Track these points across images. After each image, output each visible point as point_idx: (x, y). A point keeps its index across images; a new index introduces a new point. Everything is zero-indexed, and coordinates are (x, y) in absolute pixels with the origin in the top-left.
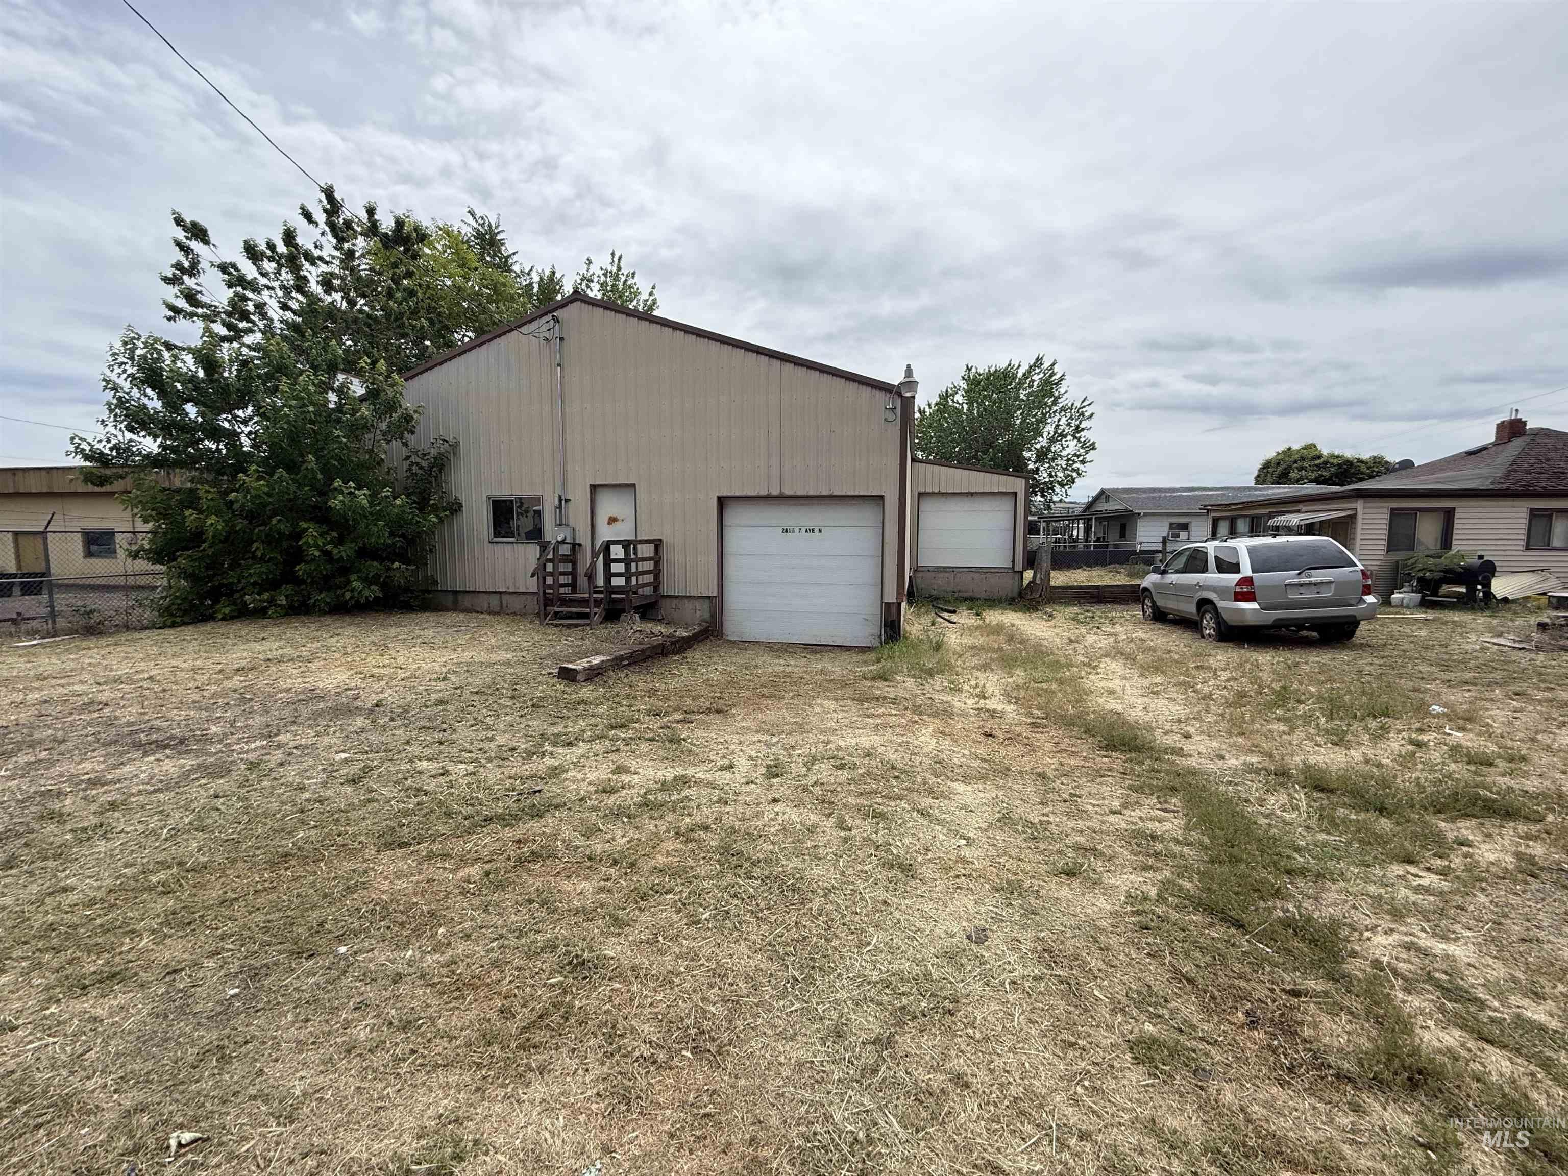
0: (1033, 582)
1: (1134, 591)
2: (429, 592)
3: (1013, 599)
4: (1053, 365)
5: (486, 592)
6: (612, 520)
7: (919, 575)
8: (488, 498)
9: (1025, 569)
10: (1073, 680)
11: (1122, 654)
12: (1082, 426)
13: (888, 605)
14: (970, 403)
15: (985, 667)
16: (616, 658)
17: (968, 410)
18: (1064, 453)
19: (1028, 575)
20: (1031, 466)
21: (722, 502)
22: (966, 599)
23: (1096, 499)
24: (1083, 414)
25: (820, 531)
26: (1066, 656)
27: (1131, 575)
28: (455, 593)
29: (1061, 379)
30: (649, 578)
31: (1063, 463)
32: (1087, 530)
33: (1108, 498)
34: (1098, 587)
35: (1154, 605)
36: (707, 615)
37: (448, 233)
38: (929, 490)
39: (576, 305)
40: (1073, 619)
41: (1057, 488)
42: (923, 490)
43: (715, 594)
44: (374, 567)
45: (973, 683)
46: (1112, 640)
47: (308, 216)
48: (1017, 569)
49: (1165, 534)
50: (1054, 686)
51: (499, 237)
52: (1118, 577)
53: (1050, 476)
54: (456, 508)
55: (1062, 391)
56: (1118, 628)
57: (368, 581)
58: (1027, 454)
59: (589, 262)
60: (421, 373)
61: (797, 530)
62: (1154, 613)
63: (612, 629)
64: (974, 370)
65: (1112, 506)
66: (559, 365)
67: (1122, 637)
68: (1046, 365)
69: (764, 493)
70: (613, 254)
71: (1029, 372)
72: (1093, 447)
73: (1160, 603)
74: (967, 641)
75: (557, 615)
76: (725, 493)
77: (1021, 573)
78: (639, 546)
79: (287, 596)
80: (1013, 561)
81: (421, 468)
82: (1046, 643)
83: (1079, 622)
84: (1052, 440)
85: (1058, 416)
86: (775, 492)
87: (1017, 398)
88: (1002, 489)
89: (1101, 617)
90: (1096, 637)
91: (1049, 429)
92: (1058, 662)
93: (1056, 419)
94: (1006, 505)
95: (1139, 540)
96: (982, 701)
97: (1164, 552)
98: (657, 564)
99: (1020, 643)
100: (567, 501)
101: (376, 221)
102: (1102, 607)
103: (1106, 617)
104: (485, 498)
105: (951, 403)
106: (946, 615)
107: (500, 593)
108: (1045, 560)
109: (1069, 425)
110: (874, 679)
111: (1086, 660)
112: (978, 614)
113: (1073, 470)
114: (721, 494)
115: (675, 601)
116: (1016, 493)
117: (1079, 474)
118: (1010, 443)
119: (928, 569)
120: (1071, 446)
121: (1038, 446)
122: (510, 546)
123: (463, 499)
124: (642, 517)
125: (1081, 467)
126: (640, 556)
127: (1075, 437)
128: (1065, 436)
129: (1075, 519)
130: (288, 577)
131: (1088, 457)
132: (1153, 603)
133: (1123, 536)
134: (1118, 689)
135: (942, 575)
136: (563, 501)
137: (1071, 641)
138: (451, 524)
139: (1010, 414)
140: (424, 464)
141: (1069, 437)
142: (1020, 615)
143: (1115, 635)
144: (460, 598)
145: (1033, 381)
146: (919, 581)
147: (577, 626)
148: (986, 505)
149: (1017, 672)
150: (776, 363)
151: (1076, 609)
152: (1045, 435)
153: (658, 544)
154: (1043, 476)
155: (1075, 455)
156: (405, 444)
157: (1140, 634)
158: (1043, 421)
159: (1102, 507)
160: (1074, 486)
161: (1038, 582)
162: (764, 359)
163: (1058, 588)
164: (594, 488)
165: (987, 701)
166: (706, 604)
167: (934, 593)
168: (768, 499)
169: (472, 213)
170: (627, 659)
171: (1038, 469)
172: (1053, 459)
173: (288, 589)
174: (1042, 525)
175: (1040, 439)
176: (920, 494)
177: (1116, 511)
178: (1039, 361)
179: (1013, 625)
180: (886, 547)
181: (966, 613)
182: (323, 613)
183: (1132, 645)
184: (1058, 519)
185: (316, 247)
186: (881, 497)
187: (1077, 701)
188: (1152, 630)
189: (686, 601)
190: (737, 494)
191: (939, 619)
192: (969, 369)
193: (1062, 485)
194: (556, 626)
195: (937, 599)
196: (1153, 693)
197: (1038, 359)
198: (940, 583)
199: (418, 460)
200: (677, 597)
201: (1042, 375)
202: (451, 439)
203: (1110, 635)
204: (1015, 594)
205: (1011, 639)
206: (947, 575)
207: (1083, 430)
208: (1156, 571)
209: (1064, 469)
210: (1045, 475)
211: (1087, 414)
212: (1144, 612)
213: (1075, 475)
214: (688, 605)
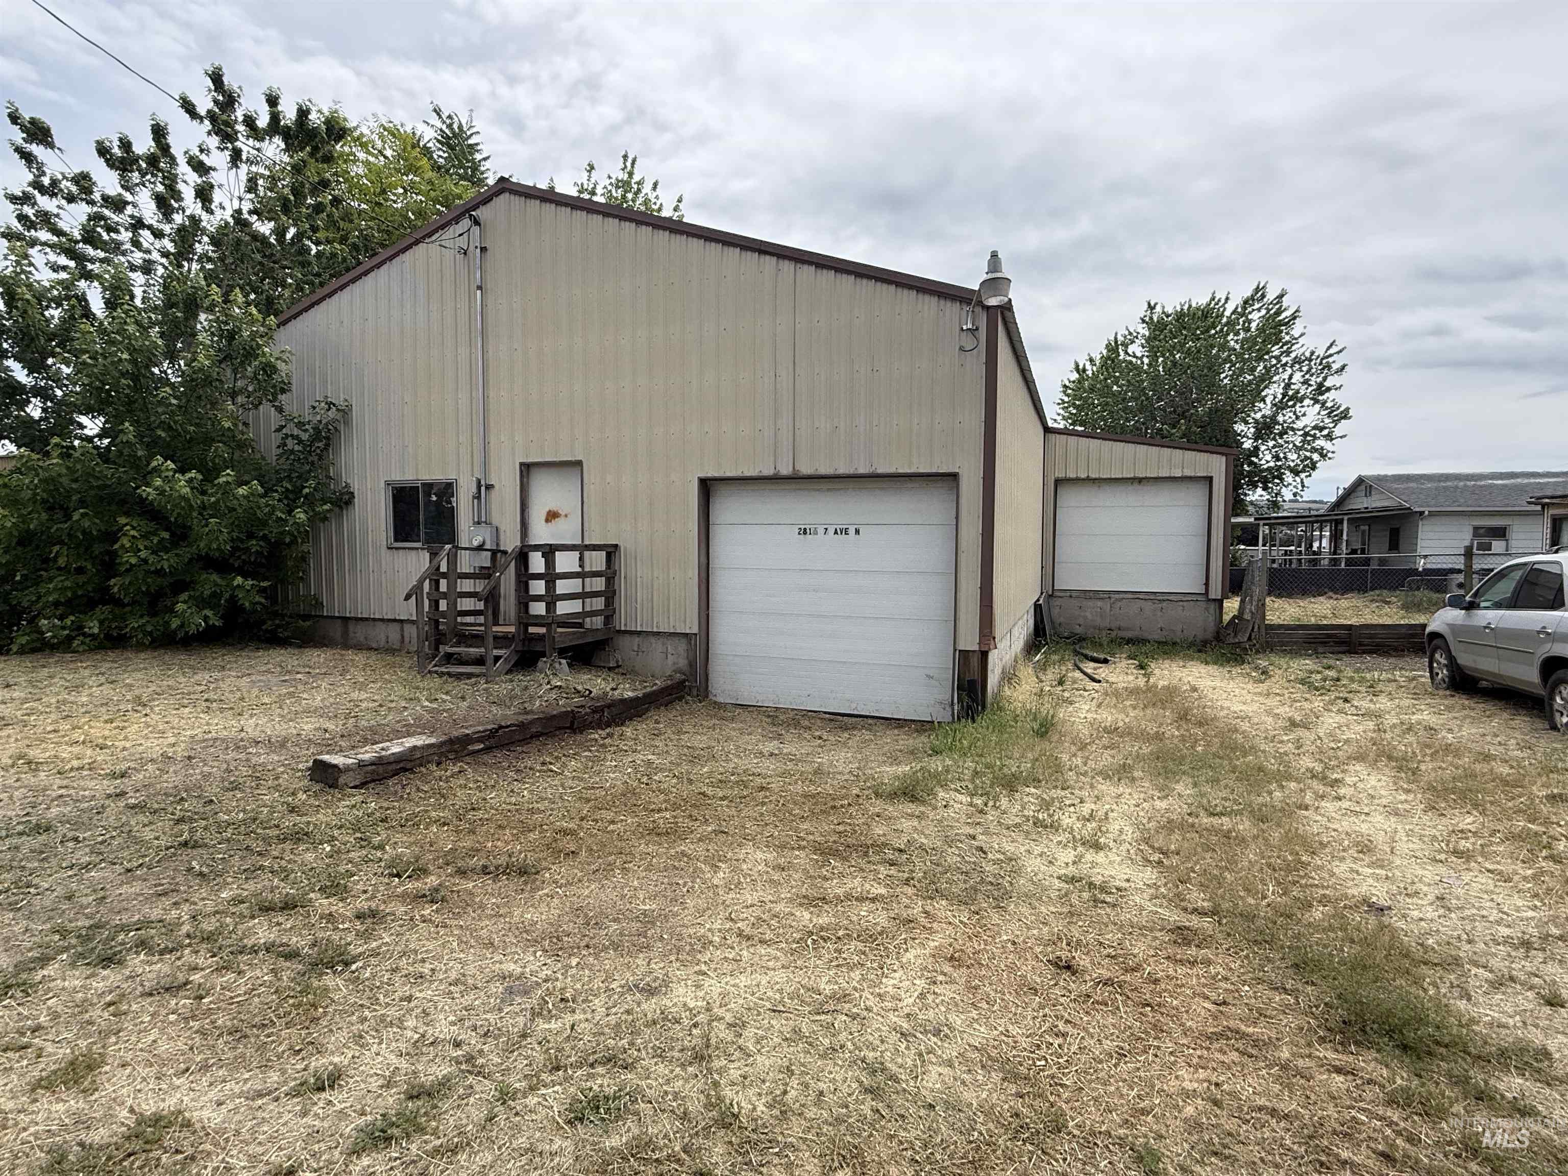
0: (1239, 616)
1: (1413, 636)
2: (306, 617)
3: (1205, 643)
4: (1281, 296)
5: (382, 620)
6: (552, 516)
7: (1056, 602)
8: (388, 484)
9: (1225, 596)
10: (1289, 811)
11: (1390, 758)
12: (1328, 384)
13: (964, 654)
14: (1153, 357)
15: (1122, 773)
16: (451, 741)
17: (1150, 365)
18: (1299, 424)
19: (1232, 605)
20: (1248, 444)
21: (707, 487)
22: (1129, 641)
23: (1350, 493)
24: (1328, 366)
25: (857, 532)
26: (1281, 757)
27: (1406, 607)
28: (345, 620)
29: (1294, 317)
30: (598, 603)
31: (1298, 441)
32: (1336, 537)
33: (1369, 490)
34: (1350, 627)
35: (1452, 663)
36: (683, 663)
37: (394, 133)
38: (1072, 475)
39: (505, 197)
40: (1303, 682)
41: (1288, 477)
42: (1061, 475)
43: (695, 630)
44: (210, 581)
45: (1086, 809)
46: (1371, 725)
47: (188, 107)
48: (1212, 596)
49: (1467, 543)
50: (1244, 826)
51: (470, 142)
52: (1387, 609)
53: (1277, 458)
54: (345, 500)
55: (1296, 332)
56: (1383, 703)
57: (201, 603)
58: (1239, 427)
59: (591, 168)
60: (306, 310)
61: (821, 530)
62: (1452, 678)
63: (523, 680)
64: (1158, 309)
65: (1375, 502)
66: (480, 288)
67: (1391, 720)
68: (1271, 296)
69: (768, 471)
70: (625, 157)
71: (1244, 308)
72: (1345, 415)
73: (1465, 659)
74: (1107, 717)
75: (449, 658)
76: (711, 473)
77: (1220, 602)
78: (587, 554)
79: (101, 623)
80: (1207, 584)
81: (300, 442)
82: (1245, 726)
83: (1312, 687)
84: (1280, 406)
85: (1289, 371)
86: (785, 470)
87: (1224, 347)
88: (1188, 473)
89: (1352, 679)
90: (1340, 719)
91: (1274, 391)
92: (1260, 769)
93: (1286, 376)
94: (1195, 497)
95: (1421, 551)
96: (1090, 856)
97: (1468, 570)
98: (610, 581)
99: (1200, 724)
100: (489, 487)
101: (279, 113)
102: (1356, 662)
103: (1362, 680)
104: (382, 485)
105: (1122, 355)
106: (1089, 667)
107: (401, 621)
108: (1258, 582)
109: (1306, 382)
110: (893, 796)
111: (1319, 768)
112: (1141, 667)
113: (1314, 450)
114: (703, 475)
115: (637, 640)
116: (1210, 479)
117: (1323, 456)
118: (1213, 411)
119: (1071, 594)
120: (1311, 415)
121: (1258, 416)
122: (414, 552)
123: (356, 487)
124: (592, 511)
125: (1327, 445)
126: (587, 569)
127: (1316, 401)
128: (1301, 400)
129: (1319, 520)
130: (104, 597)
131: (1338, 431)
132: (1451, 659)
133: (1394, 545)
134: (1380, 839)
135: (1090, 603)
136: (483, 489)
137: (1293, 724)
138: (340, 526)
139: (1214, 368)
140: (305, 437)
141: (1307, 402)
142: (1212, 669)
143: (1377, 715)
144: (351, 626)
145: (1250, 321)
146: (1055, 612)
147: (470, 676)
148: (1163, 497)
149: (1179, 787)
150: (787, 266)
151: (1309, 663)
152: (1268, 400)
153: (611, 551)
154: (1266, 460)
155: (1316, 427)
156: (280, 410)
157: (1425, 716)
158: (1266, 379)
159: (1360, 503)
160: (1314, 474)
161: (1247, 616)
162: (769, 262)
163: (1280, 626)
164: (526, 469)
165: (1100, 857)
166: (682, 646)
167: (1078, 630)
168: (775, 480)
169: (438, 112)
170: (480, 740)
171: (1257, 448)
172: (1281, 435)
173: (103, 611)
174: (1264, 530)
175: (1262, 405)
176: (1058, 482)
177: (1385, 509)
178: (1259, 292)
179: (1194, 689)
180: (963, 558)
181: (1124, 663)
182: (141, 647)
183: (1410, 738)
184: (1292, 522)
185: (202, 151)
186: (954, 476)
187: (1289, 869)
188: (1449, 709)
189: (653, 640)
190: (729, 474)
191: (1078, 674)
192: (1151, 308)
193: (1296, 472)
194: (441, 675)
195: (1082, 639)
196: (1456, 853)
197: (1257, 290)
198: (1091, 614)
199: (296, 432)
200: (639, 633)
201: (1263, 312)
202: (340, 402)
203: (1368, 715)
204: (1209, 635)
205: (1183, 716)
206: (1099, 603)
207: (1329, 389)
208: (1456, 603)
209: (1298, 449)
210: (1269, 457)
211: (1335, 367)
212: (1433, 675)
213: (1316, 457)
214: (657, 646)
